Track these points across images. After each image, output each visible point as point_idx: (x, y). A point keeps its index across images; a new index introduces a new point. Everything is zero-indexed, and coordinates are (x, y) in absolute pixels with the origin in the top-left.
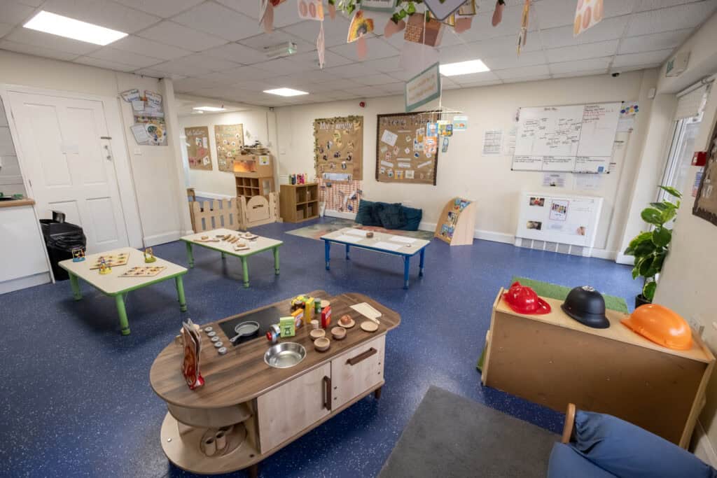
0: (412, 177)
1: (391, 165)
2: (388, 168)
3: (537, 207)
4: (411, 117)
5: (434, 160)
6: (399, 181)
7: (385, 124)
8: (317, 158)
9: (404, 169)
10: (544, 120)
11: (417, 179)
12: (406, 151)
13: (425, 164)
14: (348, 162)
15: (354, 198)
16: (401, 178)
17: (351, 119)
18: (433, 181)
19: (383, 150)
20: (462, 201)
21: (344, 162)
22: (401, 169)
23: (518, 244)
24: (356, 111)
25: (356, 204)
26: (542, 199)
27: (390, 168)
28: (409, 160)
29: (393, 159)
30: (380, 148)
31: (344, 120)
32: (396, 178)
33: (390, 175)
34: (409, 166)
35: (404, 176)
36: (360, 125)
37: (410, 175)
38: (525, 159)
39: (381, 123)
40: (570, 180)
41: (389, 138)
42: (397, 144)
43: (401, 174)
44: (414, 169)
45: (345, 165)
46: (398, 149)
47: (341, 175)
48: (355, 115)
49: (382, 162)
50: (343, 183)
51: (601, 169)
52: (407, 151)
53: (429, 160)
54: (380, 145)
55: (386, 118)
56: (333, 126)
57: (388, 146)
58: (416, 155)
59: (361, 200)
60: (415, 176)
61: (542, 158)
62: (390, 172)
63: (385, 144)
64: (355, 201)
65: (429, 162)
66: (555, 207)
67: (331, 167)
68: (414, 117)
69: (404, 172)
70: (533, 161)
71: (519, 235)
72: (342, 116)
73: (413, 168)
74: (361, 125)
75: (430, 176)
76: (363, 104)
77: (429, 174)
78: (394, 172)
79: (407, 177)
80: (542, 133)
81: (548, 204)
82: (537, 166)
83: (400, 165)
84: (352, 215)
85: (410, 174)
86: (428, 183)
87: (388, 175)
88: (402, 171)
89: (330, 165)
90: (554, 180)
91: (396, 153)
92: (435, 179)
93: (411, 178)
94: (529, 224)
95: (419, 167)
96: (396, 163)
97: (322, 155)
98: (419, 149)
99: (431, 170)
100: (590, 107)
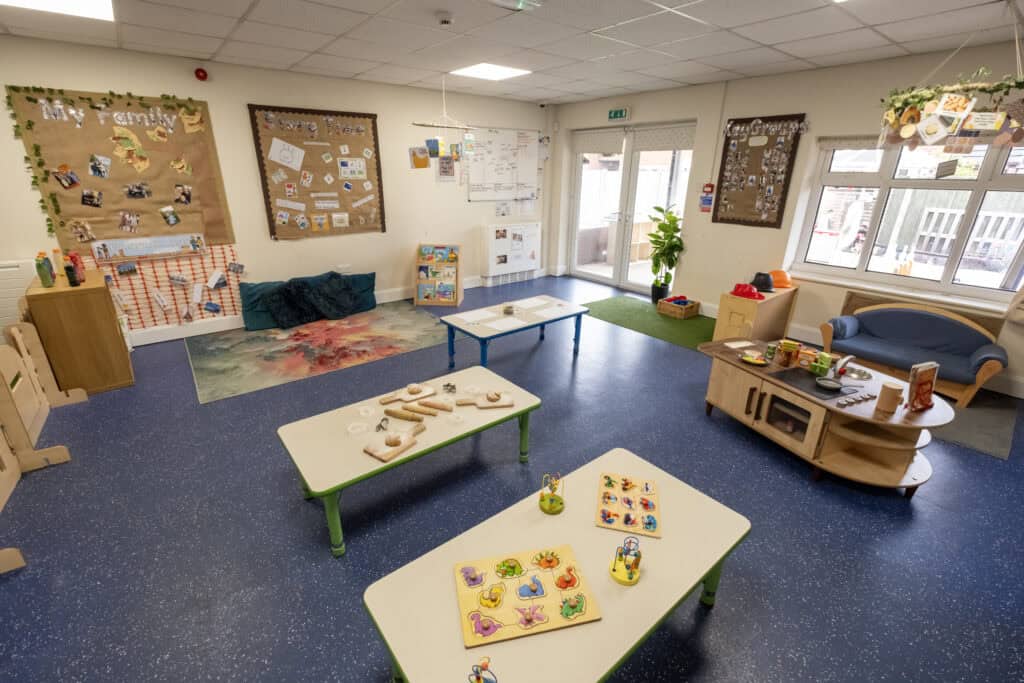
0: (347, 224)
1: (302, 207)
2: (294, 212)
3: (502, 239)
4: (324, 119)
5: (378, 195)
6: (321, 233)
7: (272, 126)
8: (52, 203)
9: (329, 212)
10: (490, 142)
11: (355, 227)
12: (326, 179)
13: (365, 200)
14: (180, 207)
15: (222, 284)
16: (326, 227)
17: (170, 104)
18: (379, 226)
19: (276, 179)
20: (437, 248)
21: (169, 208)
22: (323, 211)
23: (490, 283)
24: (185, 88)
25: (231, 297)
26: (505, 231)
27: (300, 212)
28: (335, 194)
29: (304, 195)
30: (268, 174)
31: (144, 104)
32: (316, 228)
33: (303, 224)
34: (336, 205)
35: (330, 222)
36: (201, 121)
37: (341, 221)
38: (481, 188)
39: (260, 121)
40: (513, 207)
41: (285, 154)
42: (304, 166)
43: (325, 221)
44: (346, 211)
45: (173, 213)
46: (310, 177)
47: (167, 239)
48: (182, 96)
49: (279, 202)
50: (177, 257)
51: (533, 195)
52: (329, 179)
53: (369, 193)
54: (267, 168)
55: (271, 115)
56: (101, 115)
57: (287, 169)
58: (347, 186)
59: (242, 286)
60: (351, 223)
61: (492, 186)
62: (300, 219)
63: (277, 166)
64: (225, 291)
65: (371, 198)
66: (515, 236)
67: (124, 223)
68: (331, 119)
69: (330, 217)
70: (484, 189)
71: (492, 273)
72: (136, 93)
73: (344, 208)
74: (205, 120)
75: (376, 221)
76: (201, 75)
77: (372, 216)
78: (309, 219)
79: (336, 224)
80: (488, 158)
81: (509, 235)
82: (489, 195)
83: (320, 205)
84: (230, 320)
85: (341, 218)
86: (374, 229)
87: (296, 226)
88: (325, 216)
89: (118, 218)
90: (503, 209)
91: (307, 183)
92: (383, 223)
93: (342, 225)
94: (498, 260)
95: (355, 205)
96: (310, 203)
97: (75, 194)
98: (351, 177)
99: (375, 210)
100: (521, 135)
